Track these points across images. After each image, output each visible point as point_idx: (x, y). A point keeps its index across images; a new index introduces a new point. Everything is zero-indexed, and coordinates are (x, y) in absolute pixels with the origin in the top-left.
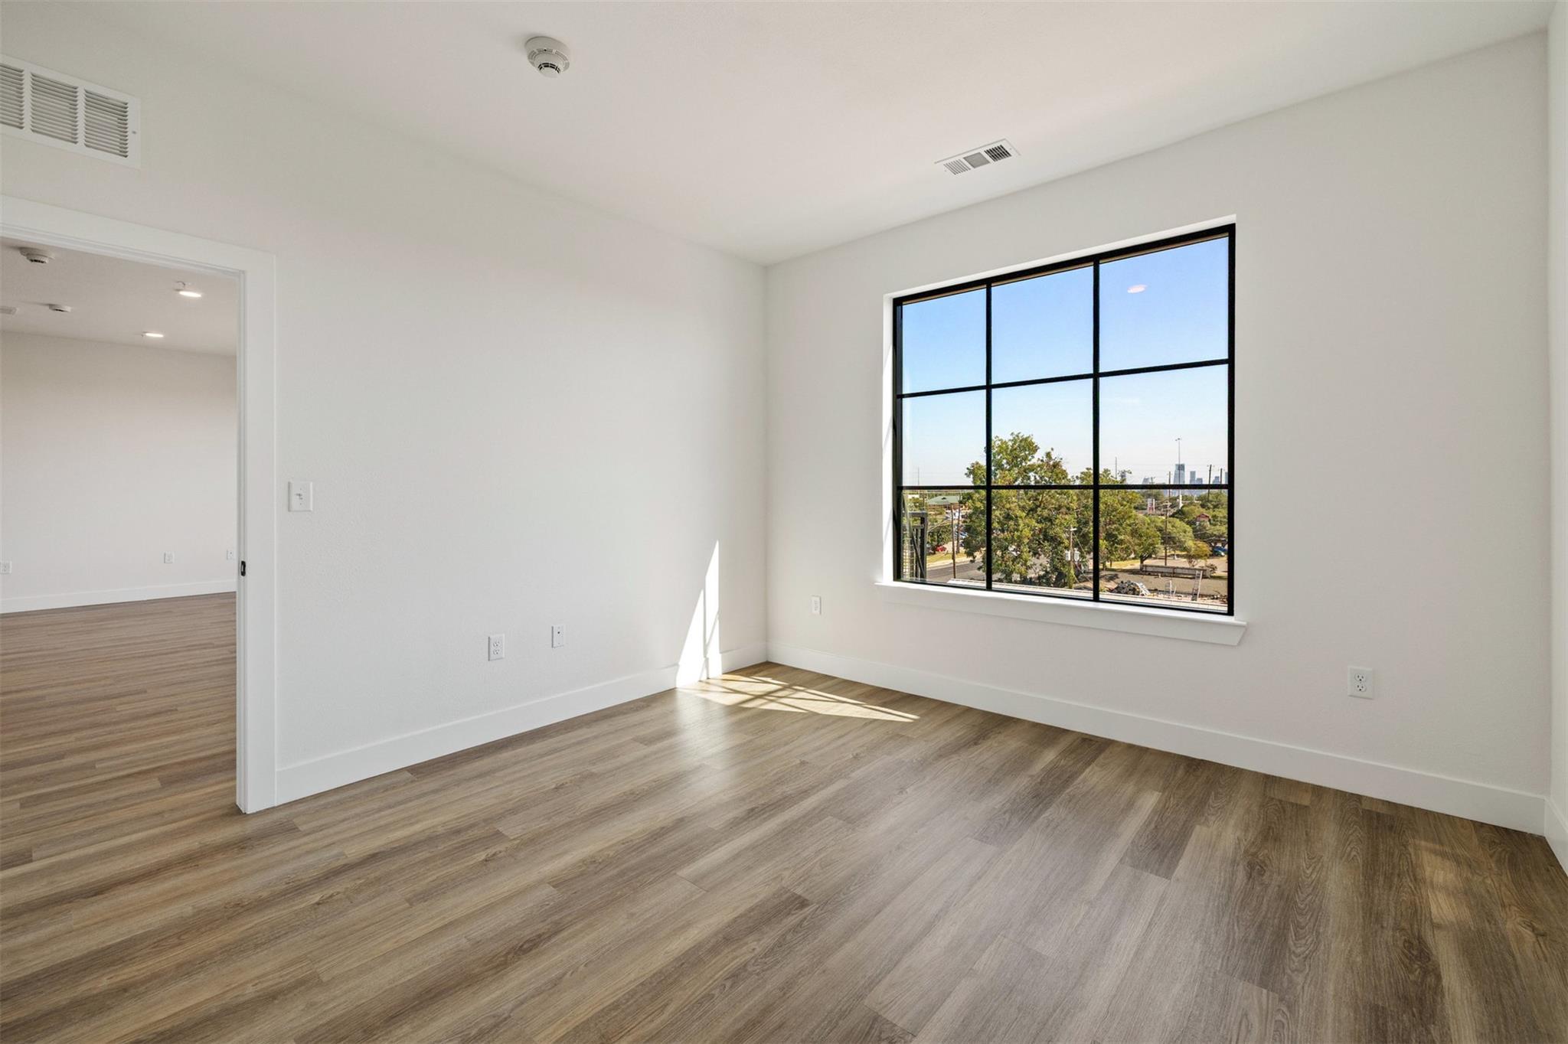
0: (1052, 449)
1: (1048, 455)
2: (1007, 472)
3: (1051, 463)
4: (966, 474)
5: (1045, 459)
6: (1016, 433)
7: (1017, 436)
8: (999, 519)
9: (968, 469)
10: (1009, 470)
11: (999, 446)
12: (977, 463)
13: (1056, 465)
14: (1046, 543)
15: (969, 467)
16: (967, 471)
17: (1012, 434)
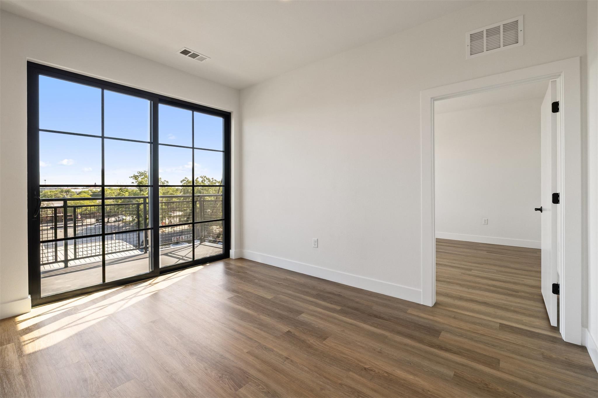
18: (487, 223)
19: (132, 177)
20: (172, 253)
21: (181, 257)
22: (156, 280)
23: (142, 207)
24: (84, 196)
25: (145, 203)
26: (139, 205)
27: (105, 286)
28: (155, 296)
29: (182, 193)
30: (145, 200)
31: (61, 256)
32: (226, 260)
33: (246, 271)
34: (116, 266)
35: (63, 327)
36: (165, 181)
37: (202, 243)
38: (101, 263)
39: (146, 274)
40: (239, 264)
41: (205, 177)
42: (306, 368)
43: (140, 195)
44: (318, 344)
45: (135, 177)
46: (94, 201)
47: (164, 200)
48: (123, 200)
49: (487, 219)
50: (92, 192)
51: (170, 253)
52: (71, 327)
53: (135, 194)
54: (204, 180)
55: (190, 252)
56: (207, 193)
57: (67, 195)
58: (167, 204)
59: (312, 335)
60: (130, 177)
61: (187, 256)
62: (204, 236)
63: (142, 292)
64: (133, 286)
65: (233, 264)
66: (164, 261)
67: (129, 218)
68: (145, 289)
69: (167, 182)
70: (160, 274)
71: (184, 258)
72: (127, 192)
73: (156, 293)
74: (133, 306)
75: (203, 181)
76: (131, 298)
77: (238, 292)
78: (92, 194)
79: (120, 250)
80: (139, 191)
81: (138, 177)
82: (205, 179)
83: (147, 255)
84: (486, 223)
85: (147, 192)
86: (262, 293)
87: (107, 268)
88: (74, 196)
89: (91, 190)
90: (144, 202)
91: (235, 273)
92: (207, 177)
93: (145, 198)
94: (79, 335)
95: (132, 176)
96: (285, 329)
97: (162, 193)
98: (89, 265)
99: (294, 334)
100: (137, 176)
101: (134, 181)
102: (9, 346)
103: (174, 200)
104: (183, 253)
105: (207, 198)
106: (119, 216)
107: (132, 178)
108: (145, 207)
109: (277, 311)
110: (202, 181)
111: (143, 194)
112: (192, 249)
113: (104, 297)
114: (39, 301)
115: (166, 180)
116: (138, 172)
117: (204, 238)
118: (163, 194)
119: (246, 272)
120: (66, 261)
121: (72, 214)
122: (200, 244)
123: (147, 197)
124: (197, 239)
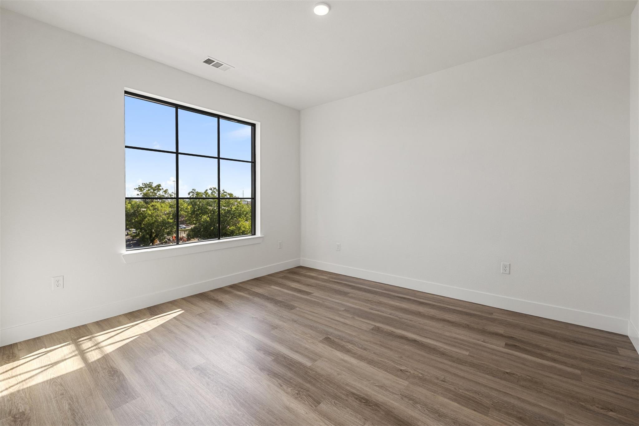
18: (510, 272)
45: (140, 189)
49: (509, 263)
60: (135, 189)
81: (144, 189)
84: (508, 272)
95: (137, 188)
101: (139, 193)
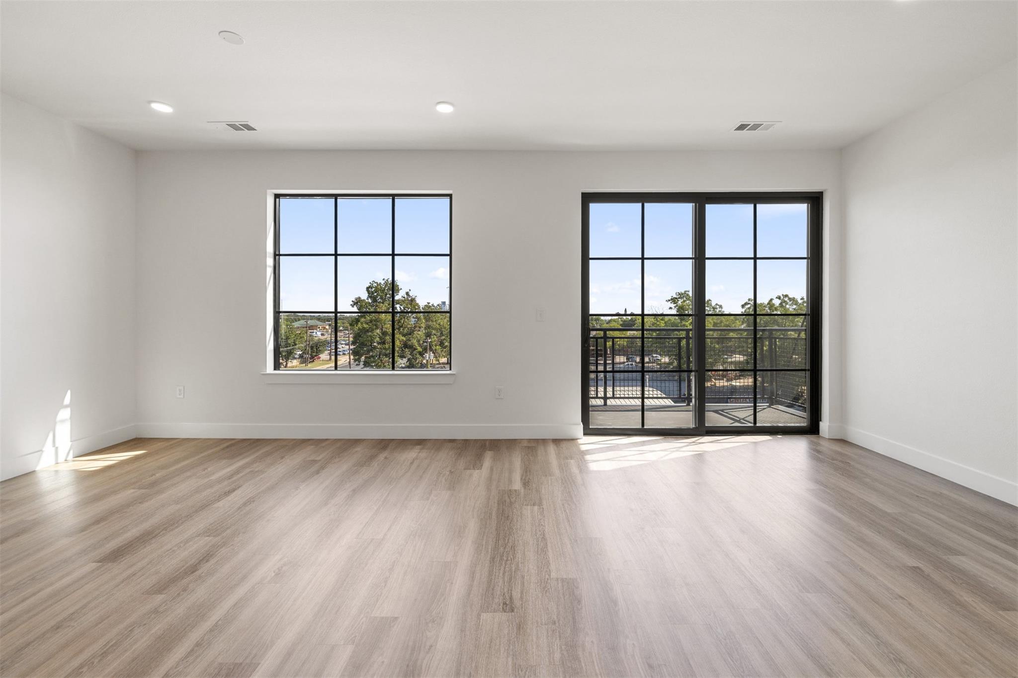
0: (410, 290)
1: (407, 294)
2: (381, 304)
3: (410, 299)
4: (351, 305)
5: (406, 296)
6: (386, 279)
7: (387, 281)
8: (379, 335)
9: (353, 301)
10: (383, 303)
11: (376, 287)
12: (360, 298)
13: (413, 300)
14: (407, 350)
15: (354, 300)
16: (352, 303)
17: (384, 279)
19: (669, 300)
20: (725, 411)
21: (738, 419)
22: (702, 439)
23: (684, 342)
24: (614, 326)
25: (687, 338)
26: (680, 339)
27: (643, 431)
28: (700, 457)
29: (745, 325)
30: (688, 334)
31: (601, 394)
32: (812, 438)
33: (849, 461)
34: (653, 414)
35: (614, 458)
36: (717, 304)
37: (773, 405)
38: (640, 408)
39: (689, 429)
40: (837, 447)
41: (786, 296)
42: (939, 625)
43: (681, 326)
44: (982, 609)
46: (624, 332)
47: (716, 335)
48: (658, 332)
50: (621, 321)
51: (722, 411)
52: (621, 460)
53: (673, 324)
54: (785, 301)
55: (749, 416)
56: (791, 325)
57: (597, 323)
58: (721, 340)
59: (972, 592)
61: (746, 419)
62: (776, 395)
63: (684, 449)
64: (673, 439)
65: (825, 446)
66: (713, 419)
67: (666, 359)
68: (687, 446)
69: (721, 307)
70: (707, 433)
71: (742, 421)
72: (663, 322)
73: (700, 454)
74: (673, 460)
75: (784, 304)
76: (674, 451)
77: (826, 486)
78: (621, 323)
79: (633, 396)
80: (679, 321)
82: (786, 299)
83: (690, 408)
85: (689, 323)
86: (873, 499)
87: (646, 413)
88: (604, 326)
89: (621, 319)
90: (686, 336)
91: (826, 459)
92: (791, 296)
93: (688, 331)
94: (623, 470)
96: (912, 561)
97: (712, 323)
98: (626, 407)
99: (928, 576)
100: (676, 298)
102: (572, 461)
103: (732, 335)
104: (741, 414)
105: (791, 334)
106: (654, 355)
107: (669, 302)
108: (688, 344)
109: (899, 533)
110: (781, 304)
111: (684, 325)
112: (752, 412)
113: (643, 443)
114: (589, 432)
115: (719, 304)
116: (678, 294)
117: (776, 397)
118: (713, 326)
119: (848, 463)
120: (605, 398)
121: (601, 348)
122: (769, 407)
123: (691, 330)
124: (763, 398)
